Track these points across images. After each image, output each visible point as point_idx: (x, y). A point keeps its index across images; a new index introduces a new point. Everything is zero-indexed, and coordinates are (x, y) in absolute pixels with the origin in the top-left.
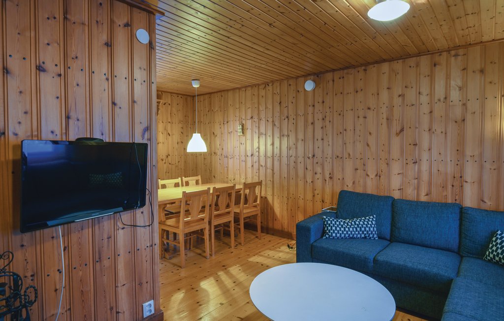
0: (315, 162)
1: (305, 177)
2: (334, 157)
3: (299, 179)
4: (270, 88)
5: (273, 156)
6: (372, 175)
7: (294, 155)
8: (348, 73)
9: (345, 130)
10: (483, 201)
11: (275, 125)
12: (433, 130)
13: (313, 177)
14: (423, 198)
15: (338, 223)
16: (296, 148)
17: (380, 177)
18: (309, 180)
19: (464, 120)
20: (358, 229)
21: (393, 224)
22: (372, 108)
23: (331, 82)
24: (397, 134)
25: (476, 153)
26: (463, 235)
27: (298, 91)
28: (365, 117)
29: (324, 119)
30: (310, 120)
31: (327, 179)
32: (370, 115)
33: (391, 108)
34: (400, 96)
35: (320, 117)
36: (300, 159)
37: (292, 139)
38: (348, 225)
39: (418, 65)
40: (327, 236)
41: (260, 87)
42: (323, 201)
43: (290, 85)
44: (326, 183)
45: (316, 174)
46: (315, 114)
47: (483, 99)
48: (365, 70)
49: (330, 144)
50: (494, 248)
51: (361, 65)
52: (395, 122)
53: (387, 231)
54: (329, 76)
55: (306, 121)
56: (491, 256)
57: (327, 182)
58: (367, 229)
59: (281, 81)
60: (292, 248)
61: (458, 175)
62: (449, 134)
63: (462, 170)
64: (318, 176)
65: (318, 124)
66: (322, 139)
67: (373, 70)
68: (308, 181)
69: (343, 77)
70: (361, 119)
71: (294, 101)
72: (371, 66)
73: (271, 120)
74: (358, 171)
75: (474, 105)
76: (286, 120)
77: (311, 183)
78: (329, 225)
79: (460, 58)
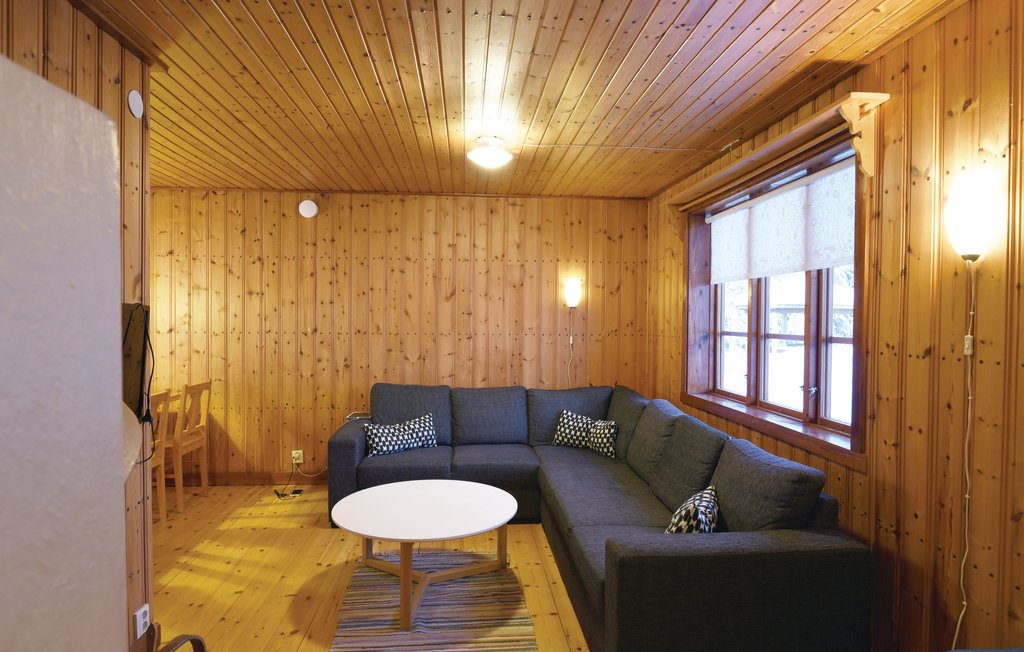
0: (318, 340)
1: (297, 367)
2: (353, 332)
3: (285, 373)
4: (220, 198)
5: (225, 332)
6: (413, 359)
7: (275, 328)
8: (375, 201)
9: (372, 289)
10: (541, 381)
11: (231, 272)
12: (490, 295)
13: (314, 368)
14: (480, 385)
15: (386, 431)
16: (280, 317)
17: (424, 359)
18: (307, 373)
19: (522, 285)
20: (415, 435)
21: (454, 423)
22: (413, 259)
23: (347, 210)
24: (447, 299)
25: (535, 325)
26: (532, 422)
27: (284, 215)
28: (402, 272)
29: (334, 269)
30: (308, 268)
31: (341, 368)
32: (410, 267)
33: (439, 261)
34: (450, 245)
35: (328, 264)
36: (288, 336)
37: (271, 299)
38: (400, 431)
39: (472, 207)
40: (375, 452)
41: (193, 194)
42: (333, 407)
43: (266, 201)
44: (338, 375)
45: (319, 361)
46: (318, 259)
47: (540, 261)
48: (402, 201)
49: (346, 309)
50: (563, 429)
51: (398, 192)
52: (444, 282)
53: (447, 432)
54: (344, 199)
55: (300, 270)
56: (560, 438)
57: (341, 373)
58: (426, 433)
59: (246, 191)
60: (284, 495)
61: (516, 353)
62: (507, 301)
63: (521, 347)
64: (324, 364)
65: (324, 277)
66: (331, 303)
67: (413, 203)
68: (304, 374)
69: (368, 206)
70: (397, 274)
71: (275, 231)
72: (411, 197)
73: (220, 262)
74: (393, 353)
75: (531, 268)
76: (258, 264)
77: (310, 379)
78: (376, 435)
79: (518, 208)
